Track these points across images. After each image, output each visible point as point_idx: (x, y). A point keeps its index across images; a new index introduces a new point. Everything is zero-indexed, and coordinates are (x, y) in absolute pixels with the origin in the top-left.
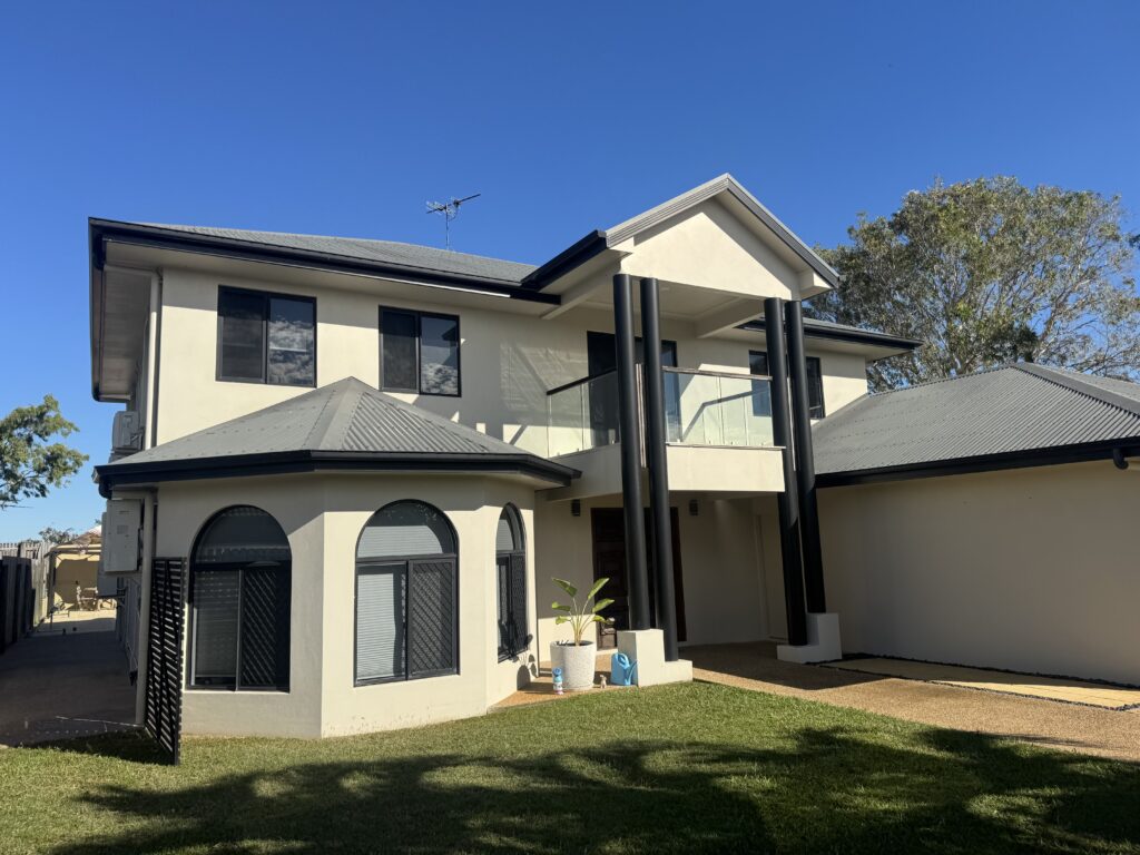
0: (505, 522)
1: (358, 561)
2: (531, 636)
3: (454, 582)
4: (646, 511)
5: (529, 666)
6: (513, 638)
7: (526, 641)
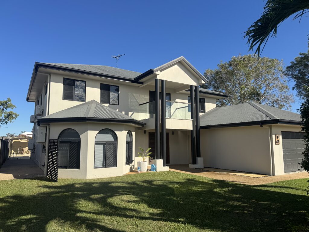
0: (128, 134)
1: (95, 142)
2: (133, 160)
3: (116, 147)
4: (160, 133)
5: (133, 167)
6: (129, 160)
7: (132, 161)
